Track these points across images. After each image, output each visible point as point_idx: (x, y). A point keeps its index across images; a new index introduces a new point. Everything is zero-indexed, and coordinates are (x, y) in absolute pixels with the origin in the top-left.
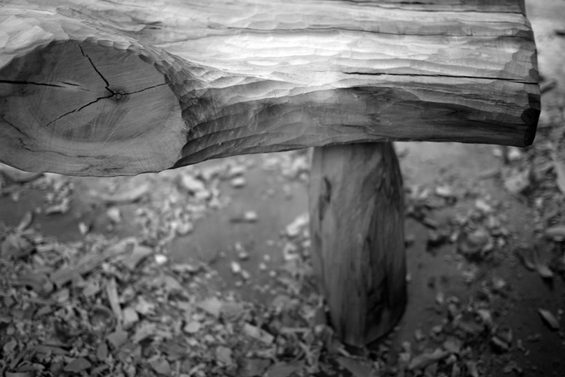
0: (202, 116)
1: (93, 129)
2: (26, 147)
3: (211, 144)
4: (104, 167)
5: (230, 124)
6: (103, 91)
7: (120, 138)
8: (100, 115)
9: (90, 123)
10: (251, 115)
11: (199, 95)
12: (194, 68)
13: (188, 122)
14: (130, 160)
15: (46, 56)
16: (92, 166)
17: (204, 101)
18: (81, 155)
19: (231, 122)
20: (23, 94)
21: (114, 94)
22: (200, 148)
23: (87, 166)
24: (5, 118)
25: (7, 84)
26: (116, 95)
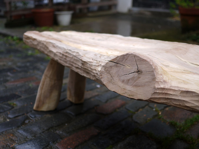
0: (162, 86)
1: (130, 81)
2: (112, 82)
4: (129, 94)
6: (136, 70)
7: (136, 86)
8: (133, 77)
9: (130, 79)
11: (164, 80)
15: (125, 57)
16: (126, 93)
17: (165, 82)
18: (125, 88)
20: (117, 66)
21: (139, 71)
23: (125, 92)
24: (110, 72)
25: (114, 63)
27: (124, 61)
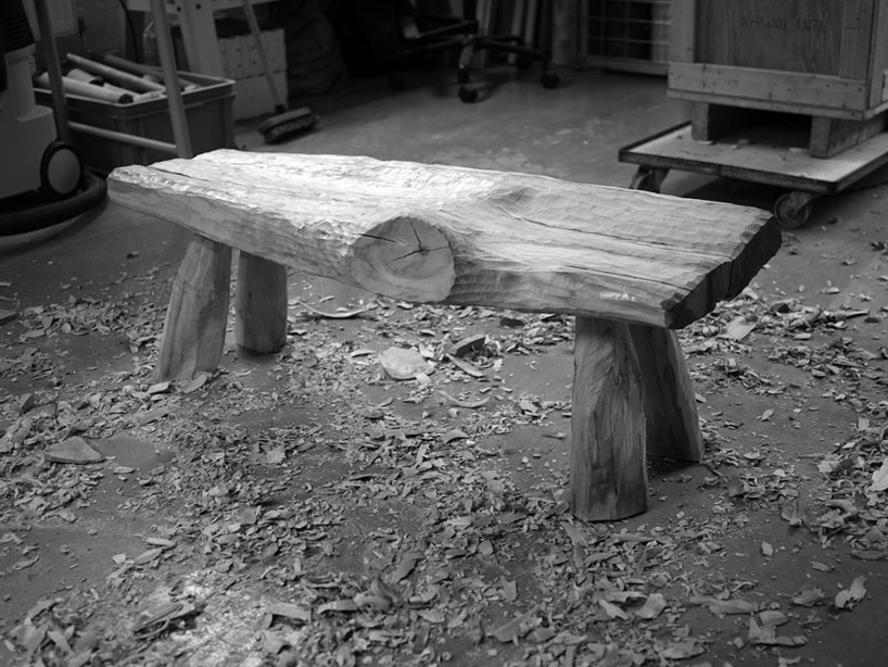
0: (467, 272)
1: (409, 269)
3: (470, 291)
5: (484, 281)
6: (417, 248)
7: (419, 277)
9: (407, 267)
10: (498, 279)
11: (469, 259)
12: (478, 250)
13: (456, 272)
14: (423, 292)
17: (470, 264)
19: (485, 280)
20: (379, 244)
22: (464, 292)
24: (367, 258)
25: (372, 238)
26: (422, 250)
27: (392, 233)
